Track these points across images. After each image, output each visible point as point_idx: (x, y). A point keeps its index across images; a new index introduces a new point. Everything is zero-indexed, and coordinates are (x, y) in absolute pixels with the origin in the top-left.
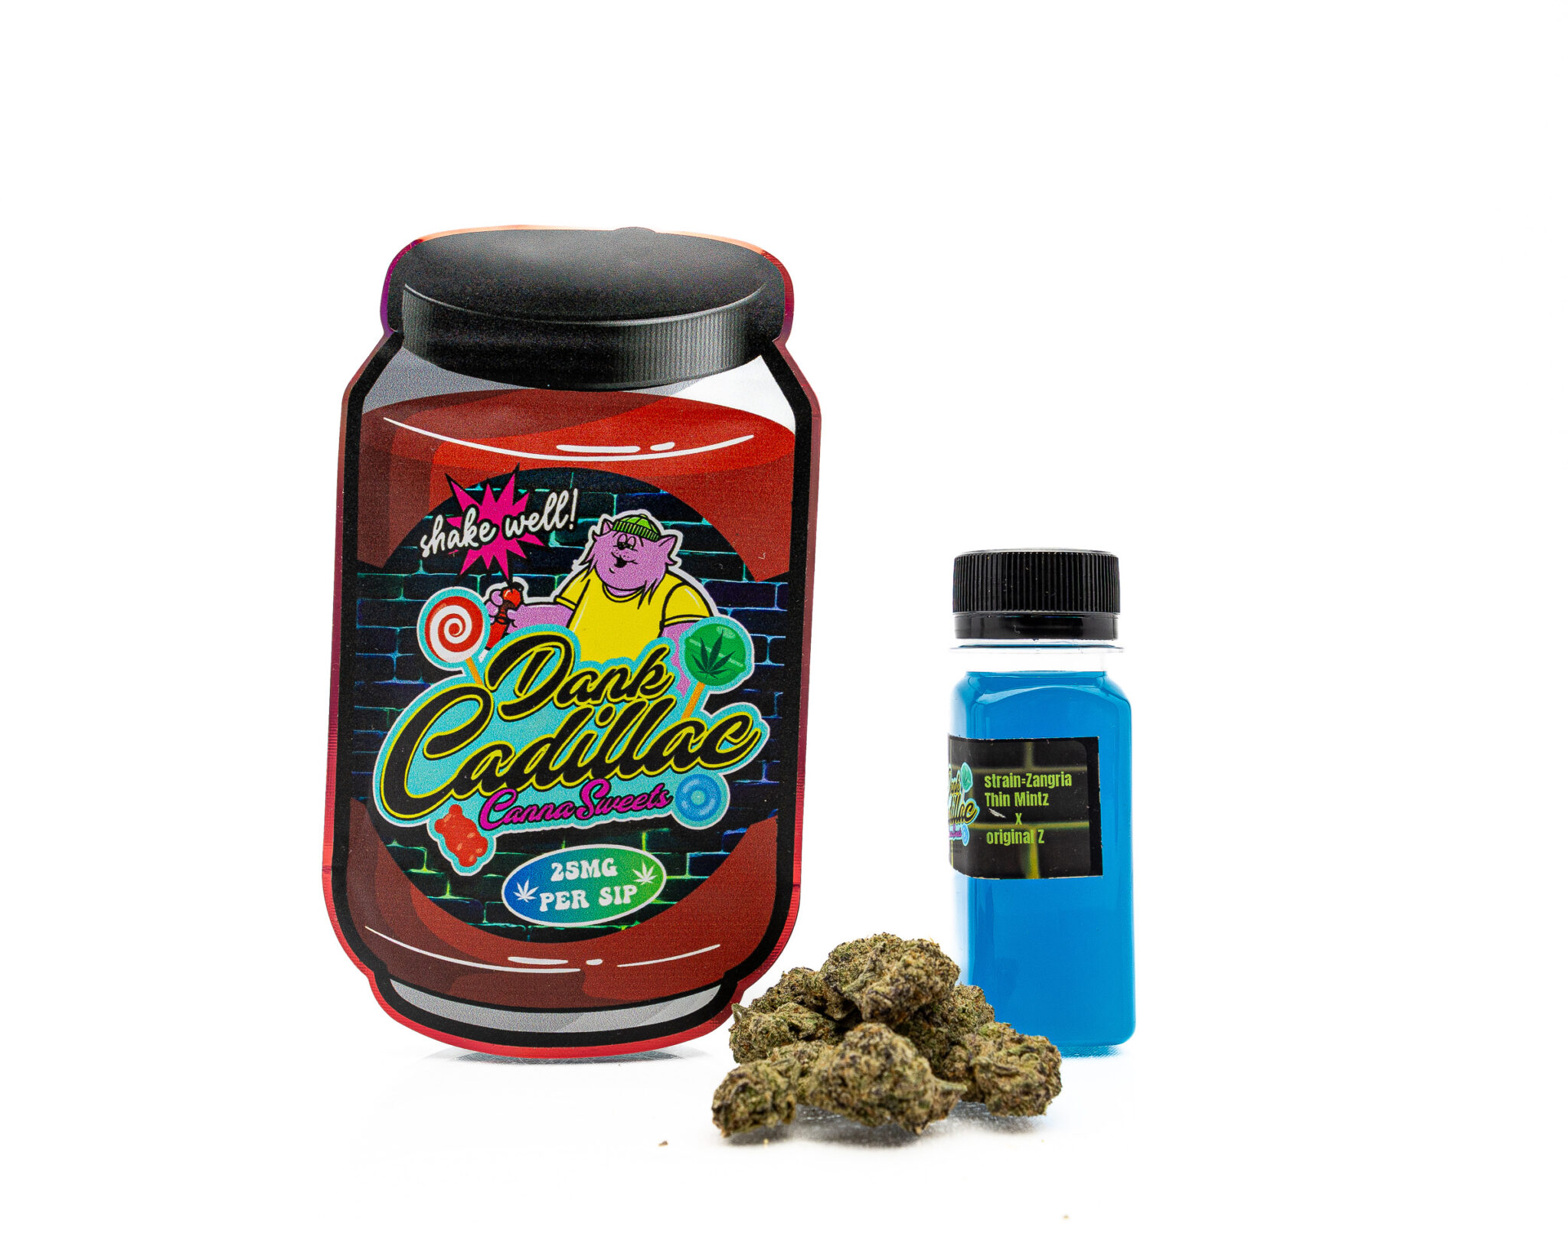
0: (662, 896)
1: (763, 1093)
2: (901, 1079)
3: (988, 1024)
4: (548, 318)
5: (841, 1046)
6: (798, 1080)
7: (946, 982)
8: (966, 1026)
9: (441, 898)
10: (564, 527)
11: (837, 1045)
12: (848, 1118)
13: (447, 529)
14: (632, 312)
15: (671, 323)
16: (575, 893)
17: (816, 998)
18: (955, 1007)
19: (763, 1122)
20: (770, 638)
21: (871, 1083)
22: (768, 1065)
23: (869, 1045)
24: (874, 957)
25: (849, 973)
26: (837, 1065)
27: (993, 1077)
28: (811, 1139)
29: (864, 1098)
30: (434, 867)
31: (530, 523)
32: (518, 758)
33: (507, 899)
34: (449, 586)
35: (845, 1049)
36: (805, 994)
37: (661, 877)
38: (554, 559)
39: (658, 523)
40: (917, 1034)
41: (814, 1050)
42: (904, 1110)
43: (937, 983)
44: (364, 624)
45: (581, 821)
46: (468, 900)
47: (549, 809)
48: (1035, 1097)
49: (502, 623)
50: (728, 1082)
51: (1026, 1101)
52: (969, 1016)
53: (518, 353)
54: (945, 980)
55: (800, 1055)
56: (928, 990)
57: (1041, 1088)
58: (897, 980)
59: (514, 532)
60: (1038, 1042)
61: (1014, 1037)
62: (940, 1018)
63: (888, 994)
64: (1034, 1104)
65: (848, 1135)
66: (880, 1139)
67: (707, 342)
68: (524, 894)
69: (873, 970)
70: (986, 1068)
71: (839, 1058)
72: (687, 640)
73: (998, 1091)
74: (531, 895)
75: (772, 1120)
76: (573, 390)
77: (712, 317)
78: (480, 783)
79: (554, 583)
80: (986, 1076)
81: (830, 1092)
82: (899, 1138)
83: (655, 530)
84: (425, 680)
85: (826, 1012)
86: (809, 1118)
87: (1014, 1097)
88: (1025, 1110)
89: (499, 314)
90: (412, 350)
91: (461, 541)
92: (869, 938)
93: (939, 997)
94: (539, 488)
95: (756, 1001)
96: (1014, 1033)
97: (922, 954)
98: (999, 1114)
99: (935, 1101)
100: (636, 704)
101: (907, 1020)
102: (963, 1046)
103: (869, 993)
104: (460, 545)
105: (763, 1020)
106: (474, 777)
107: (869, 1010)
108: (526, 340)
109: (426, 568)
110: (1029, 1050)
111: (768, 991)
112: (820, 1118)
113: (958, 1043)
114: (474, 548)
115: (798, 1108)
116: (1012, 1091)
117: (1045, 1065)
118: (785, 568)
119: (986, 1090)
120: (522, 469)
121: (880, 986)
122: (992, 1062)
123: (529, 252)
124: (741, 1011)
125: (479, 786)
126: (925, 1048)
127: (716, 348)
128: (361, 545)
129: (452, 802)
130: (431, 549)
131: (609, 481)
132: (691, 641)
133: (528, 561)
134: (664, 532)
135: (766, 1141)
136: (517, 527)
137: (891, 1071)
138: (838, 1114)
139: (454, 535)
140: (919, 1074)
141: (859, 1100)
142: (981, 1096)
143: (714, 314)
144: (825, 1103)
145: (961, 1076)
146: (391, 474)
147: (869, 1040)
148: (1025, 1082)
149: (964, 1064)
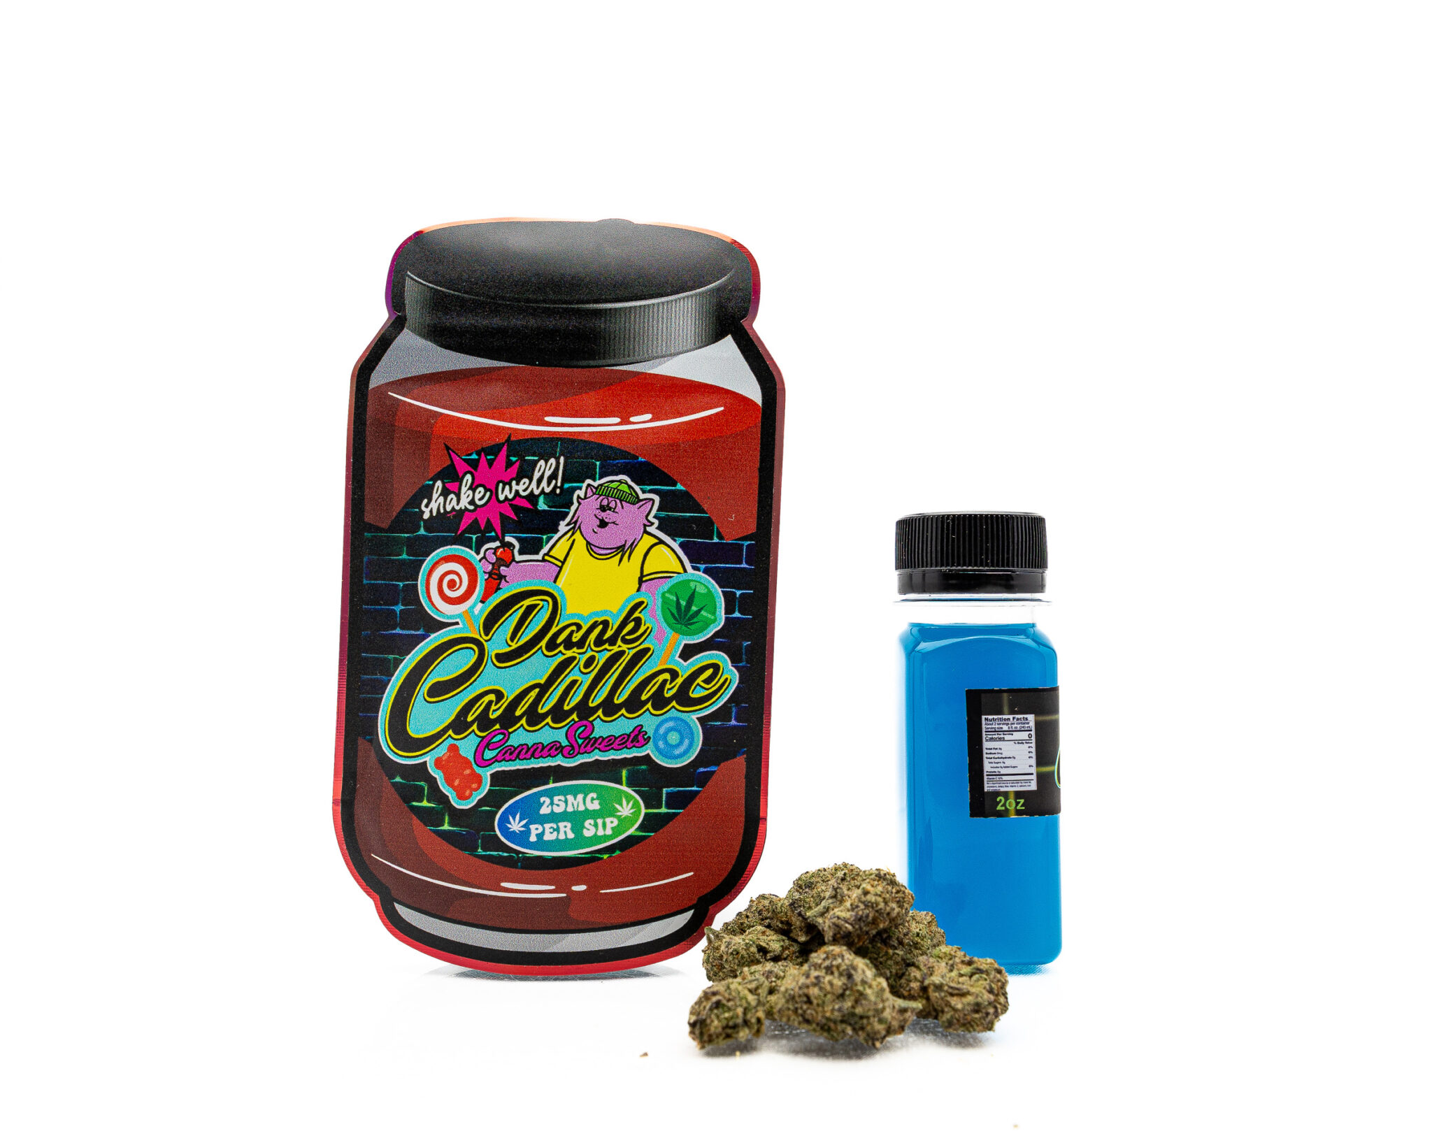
0: (641, 828)
1: (735, 1010)
2: (861, 997)
3: (940, 947)
4: (536, 301)
5: (806, 967)
6: (766, 997)
7: (902, 909)
8: (920, 949)
9: (439, 828)
10: (551, 491)
11: (802, 966)
12: (813, 1033)
13: (445, 493)
14: (613, 296)
15: (649, 306)
16: (561, 825)
17: (782, 922)
18: (909, 931)
19: (734, 1035)
20: (738, 593)
21: (834, 1001)
22: (740, 984)
23: (832, 966)
24: (835, 885)
25: (812, 899)
26: (803, 984)
27: (945, 996)
28: (778, 1051)
29: (828, 1014)
30: (434, 801)
31: (521, 488)
32: (510, 702)
33: (500, 830)
34: (447, 545)
35: (810, 969)
36: (772, 919)
37: (639, 811)
38: (542, 520)
39: (637, 488)
40: (876, 956)
41: (781, 970)
42: (865, 1025)
43: (894, 909)
44: (370, 580)
45: (567, 759)
46: (464, 831)
47: (538, 748)
48: (984, 1015)
49: (495, 580)
50: (703, 999)
51: (976, 1018)
52: (922, 940)
53: (509, 334)
54: (901, 907)
55: (768, 975)
56: (885, 916)
57: (989, 1006)
58: (857, 907)
59: (506, 496)
60: (987, 964)
61: (964, 959)
62: (896, 941)
63: (849, 919)
64: (984, 1022)
65: (813, 1048)
66: (841, 1052)
67: (681, 322)
68: (516, 825)
69: (835, 897)
70: (939, 988)
71: (804, 977)
72: (663, 594)
73: (950, 1009)
74: (522, 827)
75: (744, 1034)
76: (559, 367)
77: (686, 299)
78: (476, 724)
79: (542, 542)
80: (940, 995)
81: (796, 1009)
82: (859, 1052)
83: (634, 494)
84: (425, 630)
85: (791, 935)
86: (777, 1033)
87: (965, 1015)
88: (975, 1027)
89: (492, 298)
90: (414, 331)
91: (458, 504)
92: (830, 867)
93: (895, 922)
94: (529, 456)
95: (726, 924)
96: (965, 956)
97: (880, 882)
98: (951, 1030)
99: (893, 1018)
100: (617, 653)
101: (866, 943)
102: (918, 968)
103: (831, 918)
104: (457, 508)
105: (733, 942)
106: (470, 719)
107: (831, 934)
108: (517, 322)
109: (426, 529)
110: (978, 972)
111: (738, 915)
112: (787, 1032)
113: (913, 965)
114: (470, 511)
115: (767, 1023)
116: (963, 1009)
117: (993, 986)
118: (752, 528)
119: (939, 1008)
120: (513, 438)
121: (841, 911)
122: (944, 982)
123: (519, 243)
124: (713, 934)
125: (475, 727)
126: (883, 969)
127: (689, 328)
128: (368, 507)
129: (450, 741)
130: (431, 511)
131: (592, 449)
132: (667, 595)
133: (519, 522)
134: (642, 496)
135: (738, 1053)
136: (509, 492)
137: (851, 990)
138: (804, 1029)
139: (452, 499)
140: (877, 993)
141: (823, 1017)
142: (934, 1013)
143: (688, 297)
144: (792, 1018)
145: (916, 995)
146: (395, 443)
147: (832, 962)
148: (976, 1001)
149: (918, 984)
